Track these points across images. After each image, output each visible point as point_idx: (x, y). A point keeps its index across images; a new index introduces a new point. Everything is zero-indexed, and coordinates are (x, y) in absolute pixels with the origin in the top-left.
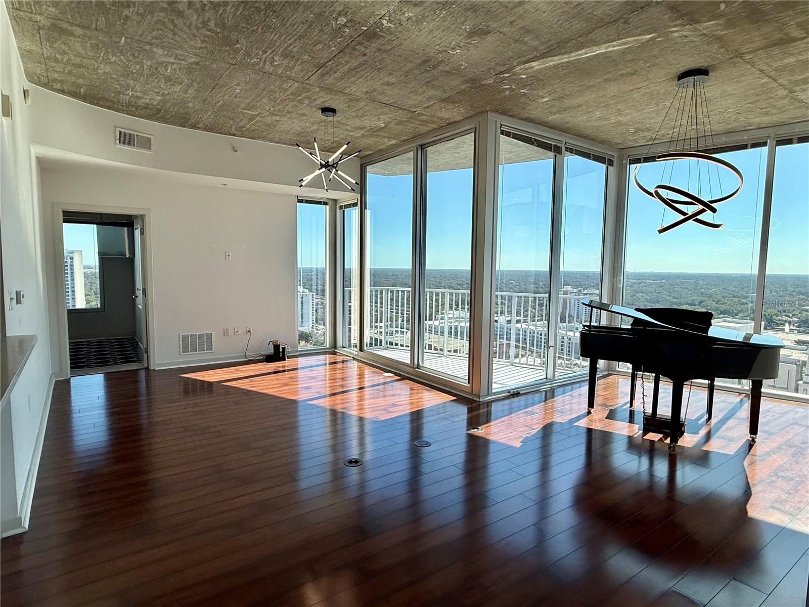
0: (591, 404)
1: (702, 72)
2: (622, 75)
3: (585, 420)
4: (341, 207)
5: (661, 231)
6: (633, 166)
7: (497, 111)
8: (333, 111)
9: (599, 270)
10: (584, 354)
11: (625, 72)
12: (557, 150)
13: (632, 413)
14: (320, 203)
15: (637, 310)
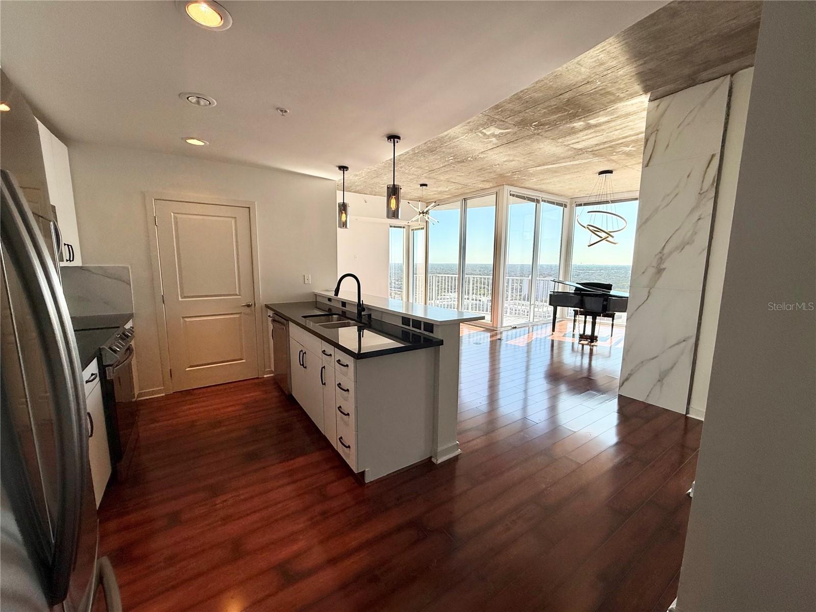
0: (553, 330)
1: (610, 172)
2: (572, 172)
3: (551, 337)
4: (413, 230)
5: (589, 246)
6: (578, 208)
7: (509, 185)
8: (426, 185)
9: (558, 264)
10: (550, 304)
11: (573, 171)
12: (538, 201)
13: (573, 335)
14: (401, 227)
15: (577, 283)
